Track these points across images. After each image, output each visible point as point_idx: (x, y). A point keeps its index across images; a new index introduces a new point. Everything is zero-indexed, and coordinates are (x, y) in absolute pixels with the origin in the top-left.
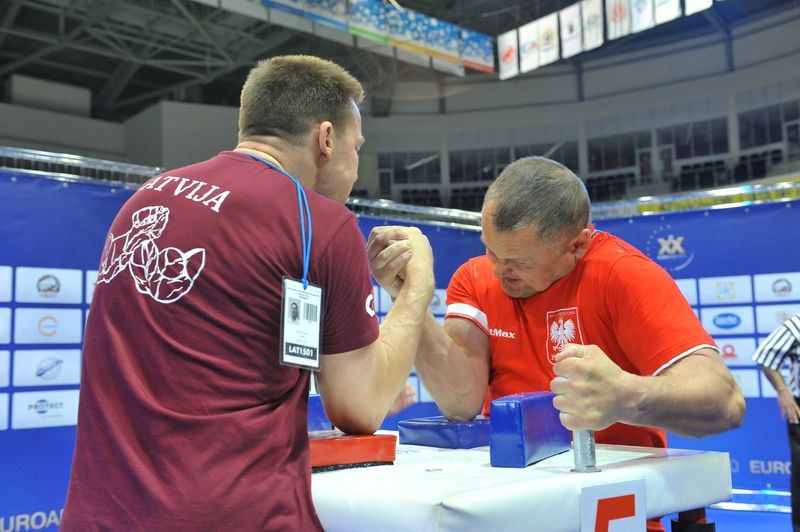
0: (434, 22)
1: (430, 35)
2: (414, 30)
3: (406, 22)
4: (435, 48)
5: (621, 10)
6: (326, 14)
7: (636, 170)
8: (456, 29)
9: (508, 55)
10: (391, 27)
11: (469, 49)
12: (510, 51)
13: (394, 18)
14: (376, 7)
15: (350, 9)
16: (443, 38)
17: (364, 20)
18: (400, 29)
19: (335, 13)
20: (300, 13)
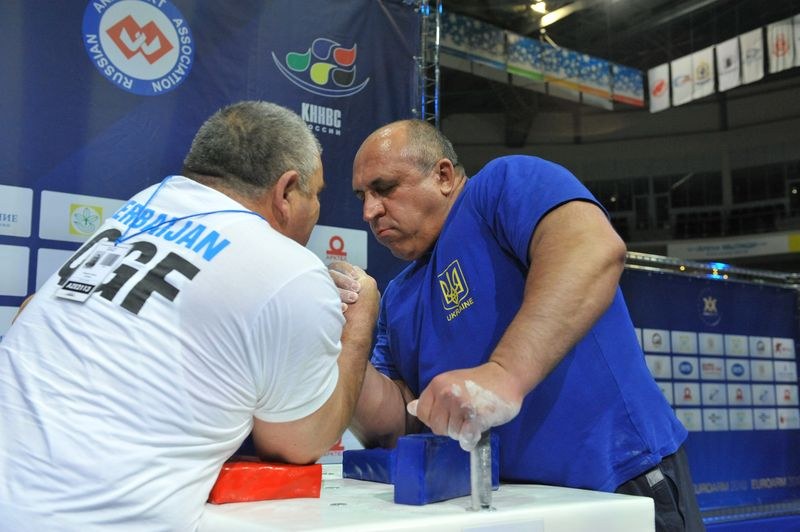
0: (586, 58)
1: (583, 72)
2: (567, 67)
3: (560, 59)
4: (588, 83)
5: (783, 44)
6: (487, 55)
7: (786, 201)
8: (607, 64)
9: (659, 89)
10: (545, 64)
11: (620, 84)
12: (662, 84)
13: (549, 56)
14: (532, 46)
15: (508, 49)
16: (595, 73)
17: (521, 59)
18: (554, 67)
19: (495, 54)
20: (463, 55)
